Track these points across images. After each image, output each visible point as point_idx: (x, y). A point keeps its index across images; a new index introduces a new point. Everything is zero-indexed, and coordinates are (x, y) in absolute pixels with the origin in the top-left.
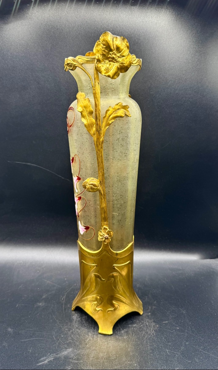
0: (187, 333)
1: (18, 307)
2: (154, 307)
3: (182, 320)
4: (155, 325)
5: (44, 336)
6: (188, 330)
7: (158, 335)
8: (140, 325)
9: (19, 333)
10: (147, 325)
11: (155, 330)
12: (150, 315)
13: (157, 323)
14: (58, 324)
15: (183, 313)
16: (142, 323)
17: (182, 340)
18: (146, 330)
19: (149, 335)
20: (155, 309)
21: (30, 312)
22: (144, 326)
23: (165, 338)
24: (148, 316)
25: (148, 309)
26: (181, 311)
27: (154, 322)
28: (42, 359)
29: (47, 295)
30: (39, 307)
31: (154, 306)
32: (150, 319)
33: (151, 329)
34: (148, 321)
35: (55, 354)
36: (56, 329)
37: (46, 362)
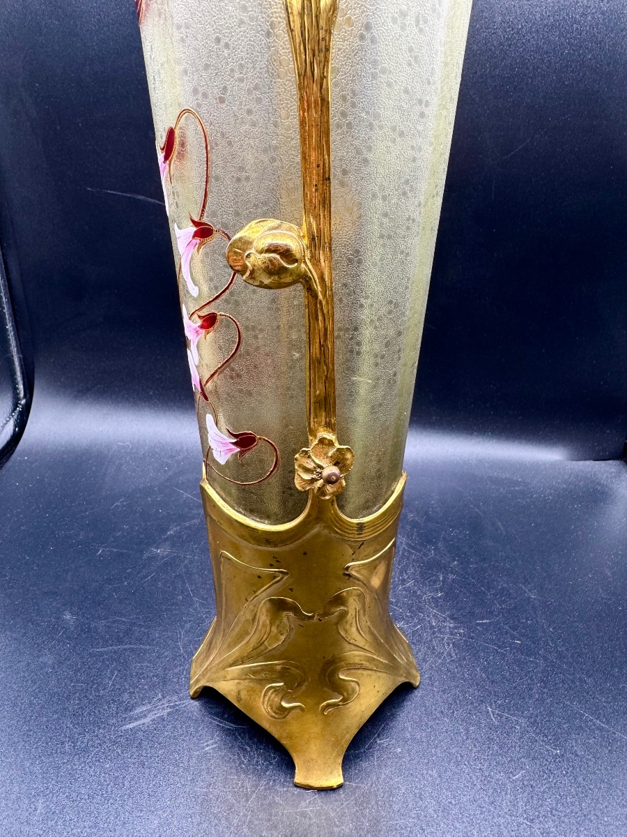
0: (546, 659)
1: (100, 556)
2: (451, 577)
3: (527, 619)
4: (455, 628)
5: (153, 640)
6: (545, 650)
7: (464, 659)
8: (415, 626)
9: (89, 629)
10: (432, 627)
11: (453, 644)
12: (440, 598)
13: (461, 622)
14: (195, 609)
15: (529, 598)
16: (421, 621)
17: (532, 680)
18: (431, 641)
19: (440, 658)
20: (453, 580)
21: (129, 571)
22: (423, 628)
23: (485, 670)
24: (435, 600)
25: (435, 582)
26: (525, 592)
27: (452, 617)
28: (138, 710)
29: (179, 528)
30: (154, 558)
31: (452, 573)
32: (442, 610)
33: (443, 639)
34: (435, 616)
35: (175, 698)
36: (190, 621)
37: (147, 720)
